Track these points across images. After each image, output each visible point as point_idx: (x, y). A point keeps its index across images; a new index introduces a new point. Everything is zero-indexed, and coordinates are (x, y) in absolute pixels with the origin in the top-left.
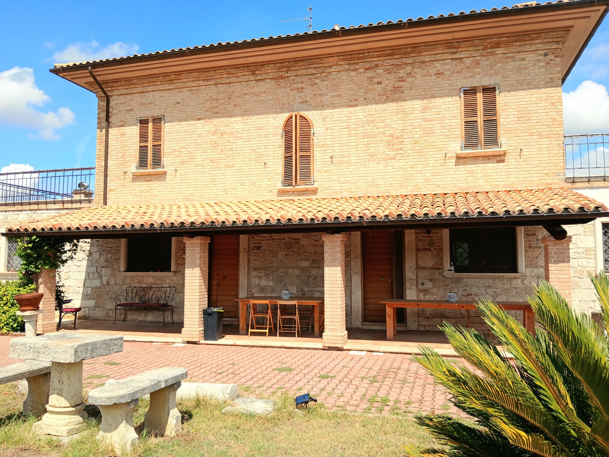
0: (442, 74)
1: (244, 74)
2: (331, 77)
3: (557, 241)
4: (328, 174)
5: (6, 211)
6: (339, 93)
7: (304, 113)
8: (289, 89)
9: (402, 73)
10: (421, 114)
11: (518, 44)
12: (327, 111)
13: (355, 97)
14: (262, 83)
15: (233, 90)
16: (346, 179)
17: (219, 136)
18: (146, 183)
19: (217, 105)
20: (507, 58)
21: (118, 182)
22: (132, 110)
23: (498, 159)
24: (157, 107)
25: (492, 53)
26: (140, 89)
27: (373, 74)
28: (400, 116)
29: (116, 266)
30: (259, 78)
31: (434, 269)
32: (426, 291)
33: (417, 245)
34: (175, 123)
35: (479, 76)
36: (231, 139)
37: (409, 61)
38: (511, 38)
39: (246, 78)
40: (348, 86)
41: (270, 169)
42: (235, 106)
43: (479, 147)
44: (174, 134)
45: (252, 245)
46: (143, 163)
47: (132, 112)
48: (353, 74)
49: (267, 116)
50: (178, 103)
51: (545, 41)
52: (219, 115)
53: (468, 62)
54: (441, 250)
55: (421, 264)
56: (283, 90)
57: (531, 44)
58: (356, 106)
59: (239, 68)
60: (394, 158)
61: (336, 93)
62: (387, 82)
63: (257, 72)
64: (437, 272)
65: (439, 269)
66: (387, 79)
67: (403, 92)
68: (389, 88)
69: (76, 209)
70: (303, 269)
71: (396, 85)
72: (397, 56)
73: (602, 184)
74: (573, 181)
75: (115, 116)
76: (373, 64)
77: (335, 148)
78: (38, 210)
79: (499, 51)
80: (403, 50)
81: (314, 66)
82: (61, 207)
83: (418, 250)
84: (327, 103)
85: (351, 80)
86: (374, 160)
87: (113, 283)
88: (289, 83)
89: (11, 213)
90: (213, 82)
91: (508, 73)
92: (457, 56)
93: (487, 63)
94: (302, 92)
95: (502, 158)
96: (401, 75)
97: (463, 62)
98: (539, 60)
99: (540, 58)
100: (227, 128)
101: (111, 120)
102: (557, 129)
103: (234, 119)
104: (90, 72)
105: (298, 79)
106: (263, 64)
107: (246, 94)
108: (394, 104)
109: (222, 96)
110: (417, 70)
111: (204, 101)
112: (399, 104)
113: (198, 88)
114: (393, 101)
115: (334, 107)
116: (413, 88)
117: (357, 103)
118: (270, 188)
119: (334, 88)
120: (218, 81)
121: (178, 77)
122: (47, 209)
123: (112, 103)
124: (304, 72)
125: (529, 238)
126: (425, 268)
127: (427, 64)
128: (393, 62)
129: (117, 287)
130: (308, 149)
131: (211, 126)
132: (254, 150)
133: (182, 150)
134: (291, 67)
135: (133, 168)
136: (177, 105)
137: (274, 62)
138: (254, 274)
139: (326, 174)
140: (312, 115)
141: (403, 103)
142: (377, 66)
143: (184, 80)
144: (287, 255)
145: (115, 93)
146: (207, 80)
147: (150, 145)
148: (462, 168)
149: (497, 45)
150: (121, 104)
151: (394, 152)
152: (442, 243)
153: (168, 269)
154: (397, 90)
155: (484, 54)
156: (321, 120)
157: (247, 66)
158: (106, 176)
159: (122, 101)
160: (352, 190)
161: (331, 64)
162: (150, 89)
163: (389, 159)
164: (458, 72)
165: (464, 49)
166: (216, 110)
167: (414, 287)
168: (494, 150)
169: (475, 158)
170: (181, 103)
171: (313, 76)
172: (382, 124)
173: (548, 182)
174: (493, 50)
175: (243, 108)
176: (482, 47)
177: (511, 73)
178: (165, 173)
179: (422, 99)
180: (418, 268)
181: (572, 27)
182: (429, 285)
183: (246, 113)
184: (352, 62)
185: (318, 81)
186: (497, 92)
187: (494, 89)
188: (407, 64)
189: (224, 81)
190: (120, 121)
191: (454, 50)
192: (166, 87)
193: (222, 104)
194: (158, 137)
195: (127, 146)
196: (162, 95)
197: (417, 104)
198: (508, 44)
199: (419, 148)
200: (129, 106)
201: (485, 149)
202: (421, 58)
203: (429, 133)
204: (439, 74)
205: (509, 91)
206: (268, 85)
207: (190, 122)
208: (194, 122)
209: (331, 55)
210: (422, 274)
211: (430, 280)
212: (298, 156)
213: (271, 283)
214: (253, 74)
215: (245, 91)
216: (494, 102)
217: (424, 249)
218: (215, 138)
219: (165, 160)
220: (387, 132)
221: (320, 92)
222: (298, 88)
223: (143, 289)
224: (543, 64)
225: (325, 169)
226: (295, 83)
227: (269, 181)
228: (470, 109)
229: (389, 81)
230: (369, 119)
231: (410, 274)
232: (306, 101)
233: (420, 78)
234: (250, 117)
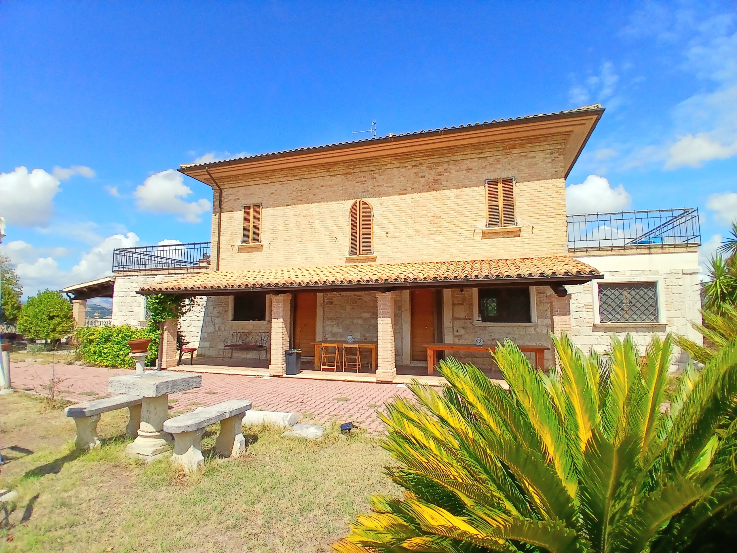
0: (471, 169)
1: (321, 171)
2: (386, 172)
3: (560, 299)
4: (384, 246)
5: (145, 275)
6: (393, 184)
7: (366, 200)
8: (355, 182)
9: (440, 169)
10: (455, 200)
11: (529, 145)
12: (383, 198)
13: (404, 188)
14: (334, 178)
15: (313, 183)
16: (399, 250)
17: (303, 218)
18: (248, 254)
19: (301, 194)
20: (521, 156)
21: (227, 253)
22: (239, 199)
23: (515, 234)
24: (257, 197)
25: (510, 153)
26: (244, 184)
27: (419, 170)
28: (439, 202)
29: (226, 317)
30: (332, 174)
31: (466, 319)
32: (460, 337)
33: (453, 301)
34: (270, 209)
35: (500, 170)
36: (312, 220)
37: (446, 160)
38: (524, 142)
39: (323, 174)
40: (399, 179)
41: (340, 242)
42: (314, 195)
43: (500, 225)
44: (269, 217)
45: (326, 301)
46: (246, 239)
47: (238, 201)
48: (403, 170)
49: (338, 202)
50: (272, 193)
51: (551, 142)
52: (302, 202)
53: (491, 160)
54: (471, 305)
55: (457, 315)
56: (350, 183)
57: (540, 146)
58: (406, 194)
59: (317, 167)
60: (434, 234)
61: (390, 184)
62: (429, 176)
63: (331, 170)
64: (468, 322)
65: (470, 319)
66: (429, 174)
67: (441, 183)
68: (430, 180)
70: (365, 319)
71: (436, 178)
72: (436, 156)
73: (597, 253)
74: (574, 250)
75: (226, 204)
76: (418, 162)
77: (389, 226)
78: (169, 274)
79: (515, 151)
80: (441, 152)
81: (374, 164)
82: (186, 272)
83: (454, 304)
84: (383, 192)
85: (401, 175)
86: (419, 235)
87: (223, 329)
88: (355, 177)
89: (149, 276)
90: (298, 178)
91: (523, 168)
92: (482, 156)
93: (506, 160)
94: (364, 184)
95: (518, 233)
96: (439, 171)
97: (487, 160)
98: (546, 158)
99: (547, 156)
100: (308, 211)
101: (223, 206)
102: (561, 211)
103: (313, 204)
104: (207, 171)
105: (362, 174)
106: (335, 163)
107: (322, 186)
108: (435, 192)
109: (305, 188)
110: (452, 167)
111: (291, 192)
112: (438, 192)
113: (287, 182)
114: (434, 190)
115: (388, 195)
116: (449, 180)
117: (406, 191)
118: (340, 257)
119: (389, 180)
120: (302, 176)
121: (272, 174)
122: (175, 274)
123: (224, 194)
124: (366, 169)
125: (540, 295)
126: (459, 319)
127: (459, 162)
129: (226, 332)
130: (369, 227)
131: (297, 210)
132: (328, 228)
133: (275, 228)
134: (356, 166)
135: (238, 242)
136: (272, 195)
137: (344, 162)
138: (328, 323)
140: (372, 201)
141: (441, 192)
142: (421, 164)
143: (277, 176)
144: (353, 308)
145: (226, 186)
146: (294, 176)
147: (251, 225)
148: (487, 241)
149: (514, 147)
150: (231, 194)
151: (435, 229)
152: (472, 298)
153: (264, 320)
154: (436, 181)
155: (503, 153)
156: (379, 205)
157: (323, 165)
158: (219, 248)
159: (231, 193)
160: (403, 258)
161: (386, 163)
162: (251, 183)
163: (431, 234)
164: (483, 168)
165: (488, 150)
166: (300, 198)
167: (451, 334)
168: (512, 227)
169: (497, 234)
170: (275, 194)
171: (373, 172)
172: (425, 208)
173: (554, 251)
174: (510, 150)
175: (320, 196)
176: (501, 149)
177: (524, 168)
178: (262, 246)
179: (455, 189)
180: (454, 319)
181: (572, 131)
182: (462, 332)
183: (322, 200)
184: (402, 161)
185: (376, 176)
186: (514, 182)
187: (511, 180)
188: (443, 162)
189: (306, 176)
190: (230, 207)
191: (480, 151)
192: (264, 181)
193: (305, 193)
194: (257, 219)
195: (234, 226)
196: (261, 188)
197: (452, 193)
198: (522, 146)
199: (454, 226)
200: (236, 196)
201: (505, 226)
202: (455, 158)
203: (461, 214)
204: (469, 169)
205: (523, 182)
206: (339, 179)
207: (281, 208)
208: (283, 208)
209: (386, 156)
210: (456, 323)
211: (463, 328)
212: (361, 232)
213: (341, 330)
214: (328, 171)
215: (322, 184)
216: (511, 190)
217: (458, 304)
218: (299, 219)
219: (263, 237)
220: (429, 214)
221: (378, 184)
222: (362, 181)
223: (245, 334)
224: (550, 160)
225: (382, 242)
226: (360, 177)
227: (340, 251)
228: (493, 196)
229: (431, 175)
230: (416, 204)
231: (447, 322)
232: (368, 191)
233: (454, 173)
234: (325, 203)
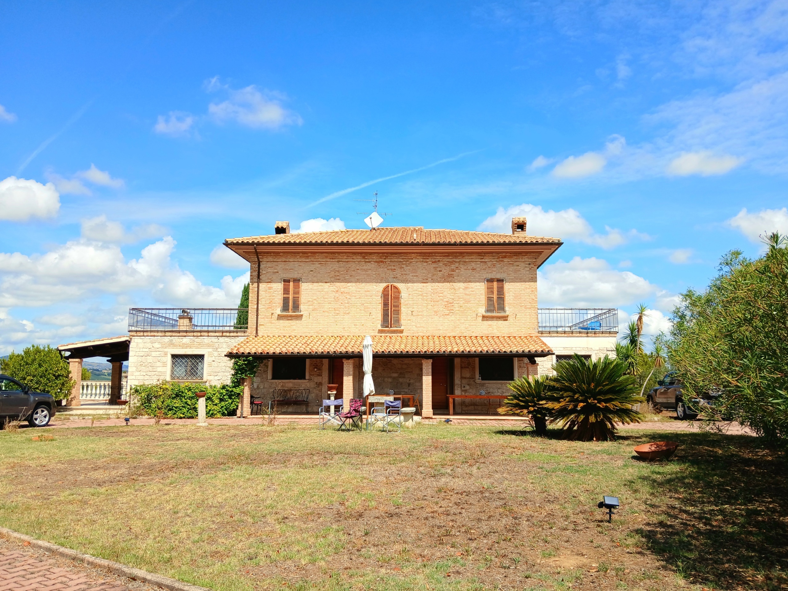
0: (475, 269)
1: (358, 257)
2: (412, 265)
3: (532, 365)
4: (410, 321)
6: (417, 274)
7: (395, 284)
8: (386, 269)
9: (453, 267)
10: (464, 291)
11: (515, 257)
12: (409, 284)
13: (426, 278)
14: (369, 264)
15: (350, 266)
16: (421, 325)
17: (340, 294)
18: (287, 321)
19: (339, 274)
20: (510, 264)
21: (266, 319)
22: (278, 272)
23: (504, 319)
24: (296, 272)
25: (502, 261)
26: (284, 259)
27: (437, 266)
28: (452, 291)
29: (264, 376)
30: (367, 261)
31: (470, 378)
32: (465, 391)
33: (461, 365)
34: (310, 284)
35: (495, 272)
36: (348, 297)
37: (457, 260)
38: (512, 255)
39: (359, 260)
40: (422, 271)
41: (373, 316)
42: (351, 276)
43: (495, 312)
44: (309, 291)
46: (285, 307)
47: (277, 274)
48: (425, 264)
49: (371, 284)
50: (312, 271)
51: (529, 256)
52: (340, 281)
53: (489, 264)
54: (474, 368)
55: (463, 375)
56: (382, 269)
57: (522, 258)
58: (427, 283)
59: (355, 254)
60: (448, 315)
61: (415, 274)
62: (445, 271)
63: (366, 257)
64: (472, 380)
65: (473, 378)
66: (445, 269)
67: (454, 277)
68: (446, 274)
69: (233, 336)
70: (394, 378)
71: (450, 273)
72: (451, 257)
73: (556, 335)
74: (542, 333)
75: (265, 275)
76: (437, 260)
77: (414, 306)
79: (506, 260)
80: (454, 255)
81: (402, 257)
83: (462, 368)
84: (409, 279)
85: (424, 268)
86: (437, 315)
87: (262, 387)
88: (386, 266)
90: (336, 260)
91: (510, 272)
92: (483, 260)
93: (499, 265)
94: (394, 271)
95: (506, 318)
96: (452, 268)
97: (487, 264)
98: (526, 267)
99: (527, 265)
100: (345, 289)
101: (261, 277)
102: (534, 305)
103: (349, 284)
105: (392, 264)
106: (371, 253)
107: (358, 269)
108: (448, 284)
109: (342, 269)
110: (462, 266)
111: (330, 271)
112: (451, 284)
113: (326, 263)
114: (448, 282)
115: (413, 282)
116: (459, 276)
117: (427, 281)
118: (373, 328)
119: (414, 271)
120: (340, 260)
121: (312, 255)
123: (262, 266)
124: (396, 260)
125: (520, 362)
126: (465, 378)
127: (467, 263)
128: (448, 260)
129: (265, 390)
130: (398, 306)
131: (335, 287)
132: (363, 304)
133: (314, 301)
134: (388, 256)
135: (278, 311)
137: (378, 253)
139: (408, 321)
140: (400, 286)
141: (454, 284)
142: (439, 261)
143: (317, 257)
144: (384, 370)
145: (265, 259)
146: (332, 258)
147: (291, 296)
148: (485, 322)
149: (505, 257)
150: (269, 267)
151: (448, 311)
152: (475, 364)
153: (304, 378)
154: (450, 276)
155: (498, 260)
156: (406, 289)
157: (361, 253)
158: (257, 315)
159: (270, 266)
160: (424, 332)
161: (412, 257)
162: (291, 260)
163: (446, 315)
164: (483, 269)
165: (488, 257)
166: (338, 277)
167: (459, 389)
168: (502, 314)
169: (492, 318)
170: (314, 271)
171: (401, 263)
172: (442, 294)
173: (529, 332)
174: (503, 259)
175: (356, 277)
176: (497, 257)
177: (512, 272)
178: (302, 315)
179: (464, 282)
180: (462, 378)
181: (543, 252)
182: (467, 387)
183: (358, 281)
184: (424, 257)
185: (404, 266)
186: (504, 282)
187: (503, 280)
188: (456, 262)
189: (344, 260)
190: (268, 279)
191: (482, 257)
192: (304, 260)
193: (342, 274)
194: (297, 292)
195: (273, 296)
196: (300, 265)
197: (462, 285)
198: (510, 257)
199: (462, 310)
200: (275, 269)
201: (498, 313)
202: (464, 260)
203: (468, 302)
204: (473, 269)
205: (510, 282)
206: (373, 265)
207: (320, 284)
208: (322, 284)
210: (464, 381)
211: (468, 385)
212: (392, 310)
214: (364, 258)
215: (358, 268)
216: (502, 288)
217: (465, 367)
218: (337, 295)
219: (302, 307)
220: (444, 300)
221: (405, 273)
222: (392, 269)
223: (285, 391)
224: (528, 269)
225: (408, 318)
226: (390, 266)
227: (373, 324)
228: (490, 290)
229: (446, 271)
230: (434, 291)
231: (457, 381)
232: (397, 277)
233: (463, 271)
234: (361, 284)
